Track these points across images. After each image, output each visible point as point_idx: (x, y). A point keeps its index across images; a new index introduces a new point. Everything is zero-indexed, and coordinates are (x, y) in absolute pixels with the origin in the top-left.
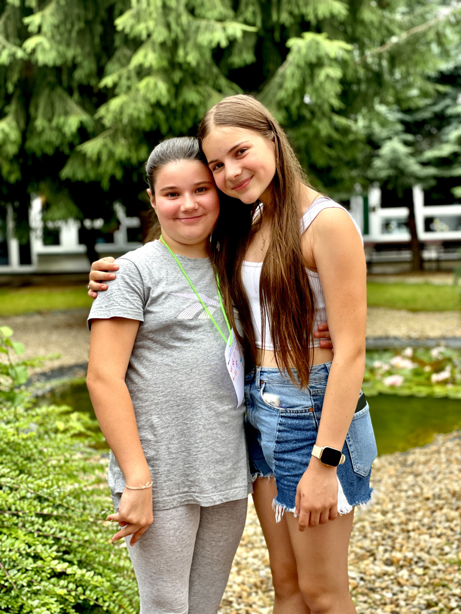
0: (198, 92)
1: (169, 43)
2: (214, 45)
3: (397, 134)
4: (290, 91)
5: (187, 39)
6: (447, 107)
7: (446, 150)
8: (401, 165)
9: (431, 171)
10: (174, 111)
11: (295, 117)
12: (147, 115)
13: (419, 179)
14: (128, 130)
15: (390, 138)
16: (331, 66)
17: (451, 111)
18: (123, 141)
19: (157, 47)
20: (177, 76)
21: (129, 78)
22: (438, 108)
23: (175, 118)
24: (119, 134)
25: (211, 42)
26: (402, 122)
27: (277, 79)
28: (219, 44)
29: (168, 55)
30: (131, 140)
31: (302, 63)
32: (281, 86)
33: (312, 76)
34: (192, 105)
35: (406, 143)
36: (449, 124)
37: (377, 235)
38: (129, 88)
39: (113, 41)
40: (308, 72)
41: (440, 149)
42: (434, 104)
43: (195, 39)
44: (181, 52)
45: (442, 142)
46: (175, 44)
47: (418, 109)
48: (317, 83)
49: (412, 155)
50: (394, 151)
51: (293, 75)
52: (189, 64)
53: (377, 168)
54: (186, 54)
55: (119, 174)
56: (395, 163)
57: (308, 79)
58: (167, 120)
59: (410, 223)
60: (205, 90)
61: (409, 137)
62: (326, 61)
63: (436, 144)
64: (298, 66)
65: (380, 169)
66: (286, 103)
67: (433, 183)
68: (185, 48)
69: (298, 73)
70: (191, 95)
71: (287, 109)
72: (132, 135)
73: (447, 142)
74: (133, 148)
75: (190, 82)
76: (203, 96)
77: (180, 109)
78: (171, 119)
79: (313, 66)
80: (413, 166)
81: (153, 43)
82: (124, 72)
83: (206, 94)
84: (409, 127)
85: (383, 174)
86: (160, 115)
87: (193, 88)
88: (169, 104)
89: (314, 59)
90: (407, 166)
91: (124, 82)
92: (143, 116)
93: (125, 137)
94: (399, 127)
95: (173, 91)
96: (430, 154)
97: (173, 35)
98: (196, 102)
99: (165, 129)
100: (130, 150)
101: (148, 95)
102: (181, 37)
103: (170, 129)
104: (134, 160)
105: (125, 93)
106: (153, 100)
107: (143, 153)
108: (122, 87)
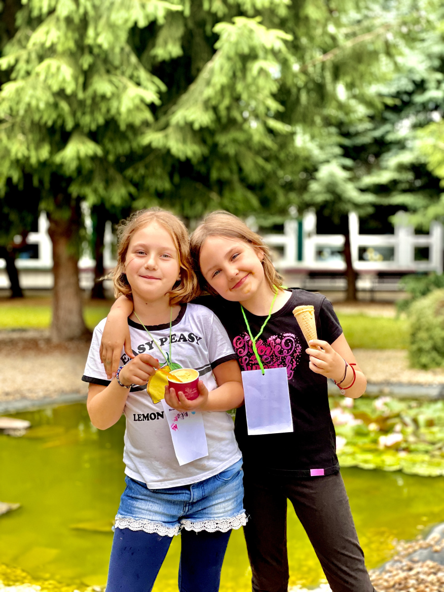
0: (111, 82)
1: (77, 20)
2: (130, 24)
3: (336, 156)
4: (218, 87)
5: (98, 17)
6: (388, 132)
7: (384, 177)
8: (338, 190)
9: (370, 198)
10: (82, 103)
11: (224, 120)
12: (48, 104)
13: (357, 206)
14: (27, 124)
15: (328, 161)
16: (265, 59)
17: (390, 137)
18: (21, 137)
19: (63, 24)
20: (86, 61)
21: (28, 61)
22: (378, 133)
23: (84, 113)
24: (17, 128)
25: (126, 21)
26: (342, 146)
27: (204, 75)
28: (136, 23)
29: (77, 36)
30: (30, 137)
31: (232, 54)
32: (208, 83)
33: (244, 70)
34: (103, 97)
35: (345, 168)
36: (388, 150)
37: (311, 262)
38: (28, 73)
39: (14, 20)
40: (239, 65)
41: (379, 175)
42: (375, 129)
43: (108, 18)
44: (91, 32)
45: (380, 168)
46: (85, 22)
47: (357, 134)
48: (249, 79)
49: (351, 180)
50: (332, 175)
51: (222, 69)
52: (100, 46)
53: (314, 192)
54: (97, 35)
55: (16, 176)
56: (332, 188)
57: (239, 74)
58: (74, 114)
59: (345, 251)
60: (120, 81)
61: (348, 162)
62: (261, 53)
63: (375, 170)
64: (229, 58)
65: (317, 193)
66: (214, 102)
67: (370, 210)
68: (96, 28)
69: (227, 66)
70: (102, 86)
71: (215, 109)
72: (31, 130)
73: (386, 169)
74: (32, 147)
75: (102, 70)
76: (117, 87)
77: (89, 102)
78: (79, 114)
79: (246, 58)
80: (351, 192)
81: (58, 19)
82: (24, 54)
83: (121, 85)
84: (348, 152)
85: (320, 198)
86: (64, 106)
87: (106, 77)
88: (74, 94)
89: (246, 50)
90: (344, 192)
91: (22, 67)
92: (42, 106)
93: (24, 133)
94: (338, 151)
95: (81, 80)
96: (368, 180)
97: (81, 11)
98: (109, 94)
99: (70, 125)
100: (28, 149)
101: (50, 82)
102: (91, 13)
103: (77, 126)
104: (33, 160)
105: (23, 78)
106: (55, 88)
107: (45, 153)
108: (19, 71)
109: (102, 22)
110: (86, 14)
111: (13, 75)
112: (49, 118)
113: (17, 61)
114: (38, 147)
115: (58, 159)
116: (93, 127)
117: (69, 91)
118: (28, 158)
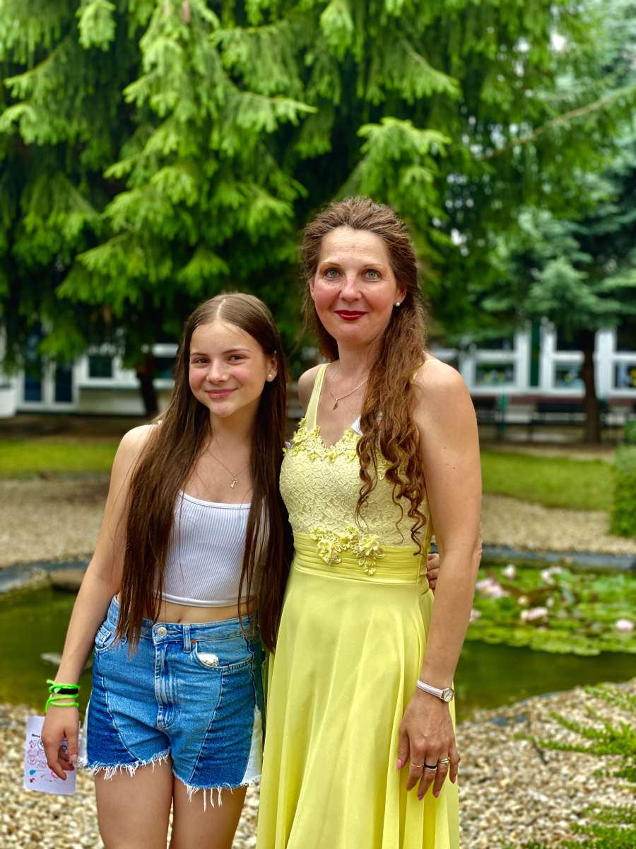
0: (240, 191)
1: (199, 123)
2: (258, 128)
3: (566, 251)
5: (223, 118)
7: (634, 278)
8: (569, 296)
9: (613, 306)
12: (166, 218)
14: (146, 235)
15: (554, 258)
16: (420, 164)
18: (139, 252)
19: (184, 127)
20: (211, 167)
21: (146, 167)
22: (627, 219)
23: (209, 225)
24: (135, 241)
25: (254, 124)
26: (576, 236)
27: (355, 178)
29: (200, 139)
30: (150, 251)
34: (230, 208)
35: (577, 265)
37: (547, 386)
38: (146, 181)
40: (390, 171)
41: (627, 277)
42: (623, 213)
43: (235, 118)
44: (215, 136)
47: (598, 220)
48: (401, 189)
50: (560, 276)
52: (225, 152)
53: (536, 297)
54: (222, 140)
55: (134, 296)
56: (560, 292)
58: (198, 225)
59: (587, 372)
60: (249, 189)
61: (586, 258)
62: (416, 159)
67: (615, 322)
68: (220, 130)
70: (229, 195)
72: (151, 244)
74: (151, 263)
75: (230, 176)
76: (246, 197)
77: (215, 212)
78: (204, 226)
79: (397, 163)
80: (587, 297)
81: (178, 123)
82: (142, 158)
83: (250, 194)
84: (586, 243)
85: (545, 306)
86: (187, 219)
87: (233, 184)
88: (197, 205)
89: (397, 155)
90: (577, 297)
91: (140, 173)
92: (160, 219)
93: (142, 247)
94: (570, 242)
95: (206, 188)
96: (610, 283)
97: (203, 112)
98: (235, 205)
99: (193, 239)
100: (147, 266)
101: (170, 191)
102: (215, 115)
103: (202, 239)
104: (153, 278)
105: (141, 187)
106: (175, 199)
107: (165, 269)
108: (135, 179)
109: (227, 125)
110: (209, 114)
111: (129, 183)
112: (169, 231)
113: (134, 166)
114: (158, 263)
115: (180, 276)
116: (220, 241)
117: (190, 202)
118: (146, 277)
